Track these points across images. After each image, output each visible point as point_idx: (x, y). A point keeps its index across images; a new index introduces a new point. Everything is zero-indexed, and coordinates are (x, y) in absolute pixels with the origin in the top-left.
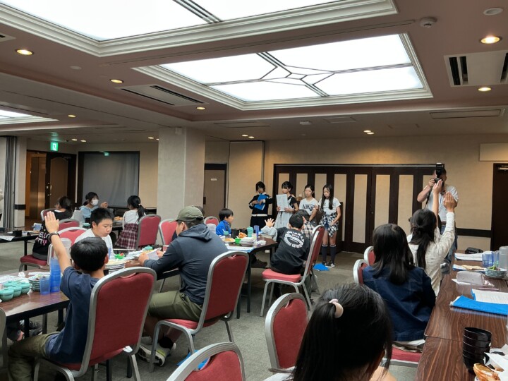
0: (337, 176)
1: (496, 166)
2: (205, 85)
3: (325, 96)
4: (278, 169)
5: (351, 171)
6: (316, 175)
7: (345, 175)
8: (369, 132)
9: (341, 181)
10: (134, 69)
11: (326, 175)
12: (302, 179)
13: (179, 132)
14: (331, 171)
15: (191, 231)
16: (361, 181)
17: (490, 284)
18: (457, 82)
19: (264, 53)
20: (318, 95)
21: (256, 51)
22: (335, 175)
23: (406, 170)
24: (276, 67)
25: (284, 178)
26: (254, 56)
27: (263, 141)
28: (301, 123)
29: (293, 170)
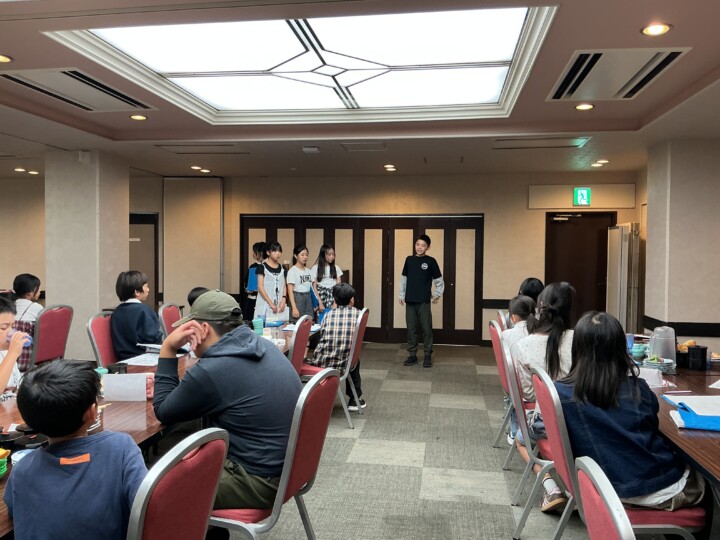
0: (338, 232)
1: (550, 216)
2: (161, 76)
3: (354, 109)
4: (247, 222)
5: (359, 226)
6: (308, 230)
7: (351, 231)
8: (390, 168)
9: (344, 238)
10: (47, 34)
11: (322, 230)
12: (286, 237)
13: (84, 159)
14: (330, 225)
15: (224, 342)
16: (374, 239)
17: (671, 384)
18: (558, 95)
19: (301, 21)
20: (344, 107)
21: (287, 17)
22: (337, 231)
23: (435, 223)
24: (307, 50)
25: (257, 235)
26: (280, 25)
27: (221, 178)
28: (305, 150)
29: (271, 224)
